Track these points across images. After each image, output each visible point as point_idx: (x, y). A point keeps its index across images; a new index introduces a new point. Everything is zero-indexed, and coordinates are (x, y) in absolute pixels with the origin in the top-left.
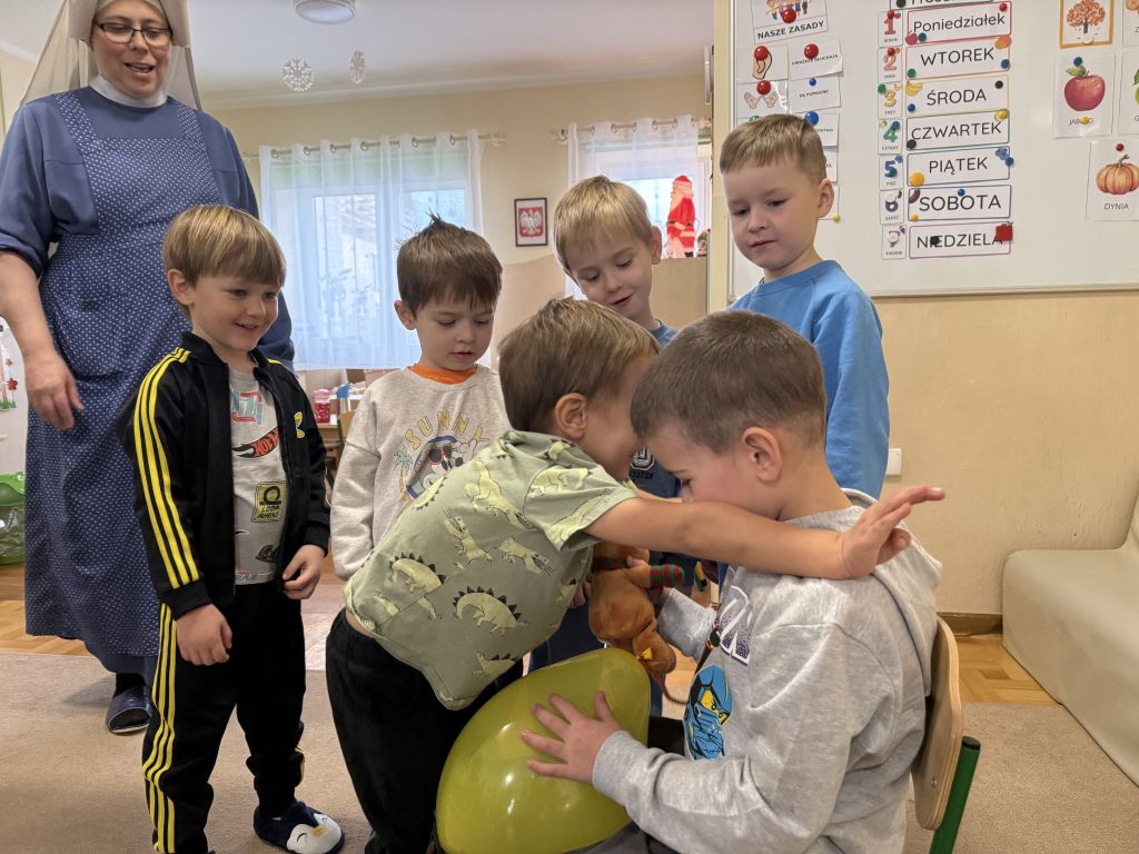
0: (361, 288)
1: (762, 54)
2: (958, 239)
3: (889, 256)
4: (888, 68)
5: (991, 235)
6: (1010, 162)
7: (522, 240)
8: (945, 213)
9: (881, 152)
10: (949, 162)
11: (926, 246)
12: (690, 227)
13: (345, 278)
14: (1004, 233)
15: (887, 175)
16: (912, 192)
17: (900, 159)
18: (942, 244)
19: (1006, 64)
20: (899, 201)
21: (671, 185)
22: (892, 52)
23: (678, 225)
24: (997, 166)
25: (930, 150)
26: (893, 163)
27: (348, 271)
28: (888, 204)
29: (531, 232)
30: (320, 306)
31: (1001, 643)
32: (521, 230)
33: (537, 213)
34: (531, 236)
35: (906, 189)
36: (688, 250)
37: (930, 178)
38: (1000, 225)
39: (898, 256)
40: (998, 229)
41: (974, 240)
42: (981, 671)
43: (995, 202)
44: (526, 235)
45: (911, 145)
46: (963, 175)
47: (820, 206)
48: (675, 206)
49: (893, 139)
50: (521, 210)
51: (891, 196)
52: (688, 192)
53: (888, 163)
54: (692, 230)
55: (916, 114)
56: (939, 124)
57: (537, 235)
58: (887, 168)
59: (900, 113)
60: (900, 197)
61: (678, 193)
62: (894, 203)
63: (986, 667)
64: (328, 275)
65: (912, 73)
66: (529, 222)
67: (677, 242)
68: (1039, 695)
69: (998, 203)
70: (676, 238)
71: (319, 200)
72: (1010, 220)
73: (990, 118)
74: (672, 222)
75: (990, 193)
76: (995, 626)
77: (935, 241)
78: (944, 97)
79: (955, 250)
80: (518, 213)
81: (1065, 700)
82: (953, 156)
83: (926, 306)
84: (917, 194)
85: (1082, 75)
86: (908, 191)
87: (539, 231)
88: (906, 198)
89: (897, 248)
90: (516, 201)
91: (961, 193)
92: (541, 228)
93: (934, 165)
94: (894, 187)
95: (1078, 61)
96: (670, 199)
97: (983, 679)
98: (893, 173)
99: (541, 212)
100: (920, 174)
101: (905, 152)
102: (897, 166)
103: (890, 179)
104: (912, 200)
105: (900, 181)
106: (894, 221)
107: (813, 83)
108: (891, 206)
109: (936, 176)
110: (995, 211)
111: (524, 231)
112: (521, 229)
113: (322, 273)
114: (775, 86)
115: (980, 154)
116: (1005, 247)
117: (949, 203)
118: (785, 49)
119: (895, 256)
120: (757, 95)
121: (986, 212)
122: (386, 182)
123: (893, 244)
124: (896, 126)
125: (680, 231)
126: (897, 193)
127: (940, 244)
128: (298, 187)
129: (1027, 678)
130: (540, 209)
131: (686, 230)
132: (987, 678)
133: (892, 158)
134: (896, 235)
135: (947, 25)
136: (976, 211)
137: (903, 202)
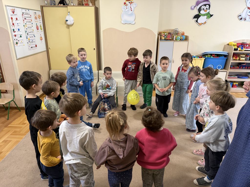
1: (12, 18)
4: (24, 23)
6: (35, 37)
14: (36, 46)
19: (32, 24)
22: (24, 20)
35: (28, 40)
37: (30, 39)
41: (34, 47)
45: (28, 34)
46: (32, 38)
49: (26, 33)
55: (27, 30)
56: (29, 31)
59: (26, 30)
65: (26, 24)
73: (32, 31)
75: (34, 41)
77: (32, 47)
78: (29, 28)
85: (37, 26)
89: (29, 49)
91: (32, 41)
93: (30, 37)
95: (37, 24)
98: (27, 38)
101: (27, 35)
102: (27, 37)
104: (29, 42)
106: (28, 45)
107: (18, 24)
110: (35, 43)
114: (14, 24)
116: (36, 48)
118: (14, 18)
120: (13, 25)
124: (26, 31)
134: (29, 47)
135: (27, 17)
136: (34, 43)
137: (28, 42)
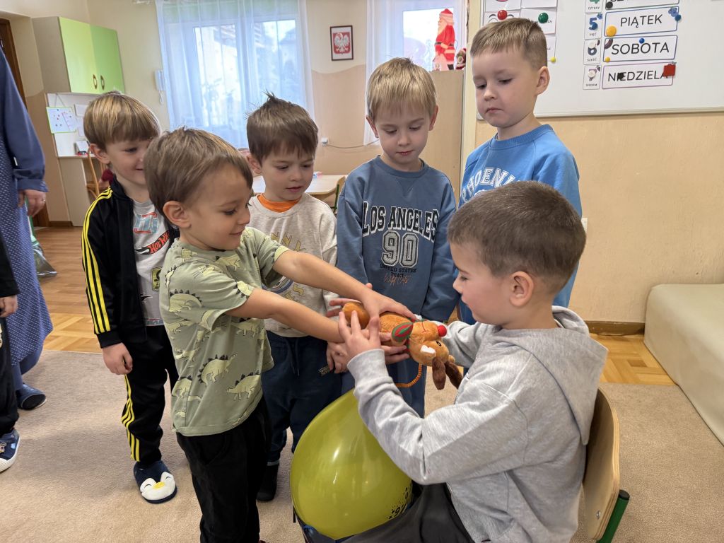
0: (229, 91)
2: (637, 75)
3: (588, 87)
5: (660, 71)
6: (678, 18)
7: (336, 56)
8: (630, 56)
9: (588, 11)
10: (635, 18)
11: (614, 80)
12: (451, 47)
13: (218, 85)
14: (670, 71)
15: (590, 28)
16: (607, 41)
17: (600, 16)
18: (625, 78)
20: (598, 48)
21: (438, 16)
23: (443, 45)
24: (669, 20)
25: (622, 10)
26: (595, 19)
27: (220, 80)
28: (590, 50)
29: (342, 50)
30: (202, 105)
31: (642, 341)
32: (335, 49)
33: (346, 36)
34: (342, 53)
35: (604, 38)
36: (450, 63)
37: (620, 31)
38: (667, 64)
39: (595, 87)
40: (666, 68)
41: (648, 76)
42: (629, 361)
43: (665, 47)
44: (338, 52)
45: (609, 5)
46: (644, 28)
47: (538, 86)
48: (441, 31)
49: (597, 1)
50: (335, 35)
51: (592, 44)
52: (450, 21)
53: (592, 19)
54: (453, 48)
57: (346, 52)
58: (591, 23)
60: (598, 44)
61: (443, 21)
62: (594, 49)
63: (633, 358)
64: (206, 83)
66: (342, 42)
67: (442, 56)
68: (665, 378)
69: (667, 49)
70: (442, 55)
71: (197, 30)
72: (674, 61)
74: (439, 43)
75: (662, 41)
76: (640, 330)
77: (621, 76)
79: (635, 83)
80: (333, 36)
81: (680, 383)
82: (638, 14)
83: (611, 122)
84: (611, 41)
86: (604, 40)
87: (347, 49)
88: (602, 44)
89: (593, 82)
90: (331, 28)
91: (642, 41)
92: (348, 47)
93: (624, 20)
94: (595, 37)
96: (438, 27)
97: (629, 365)
98: (595, 27)
99: (349, 36)
100: (614, 27)
101: (604, 11)
102: (598, 21)
103: (593, 32)
104: (607, 47)
105: (599, 33)
106: (594, 62)
108: (592, 51)
109: (626, 29)
110: (664, 54)
111: (337, 50)
112: (336, 47)
113: (203, 82)
115: (657, 12)
116: (669, 80)
117: (633, 49)
119: (592, 87)
121: (659, 55)
122: (242, 16)
123: (591, 79)
125: (444, 50)
126: (597, 42)
127: (624, 78)
128: (183, 21)
129: (657, 366)
130: (348, 34)
131: (449, 49)
132: (632, 366)
133: (595, 16)
134: (594, 72)
136: (651, 55)
137: (600, 48)
